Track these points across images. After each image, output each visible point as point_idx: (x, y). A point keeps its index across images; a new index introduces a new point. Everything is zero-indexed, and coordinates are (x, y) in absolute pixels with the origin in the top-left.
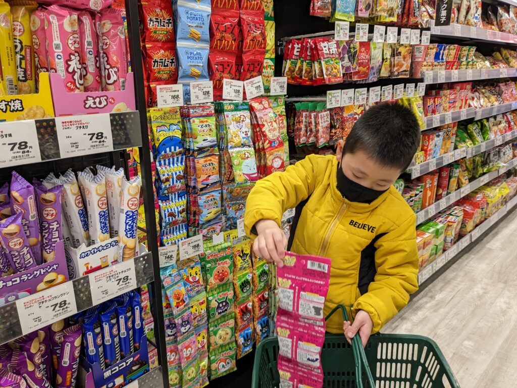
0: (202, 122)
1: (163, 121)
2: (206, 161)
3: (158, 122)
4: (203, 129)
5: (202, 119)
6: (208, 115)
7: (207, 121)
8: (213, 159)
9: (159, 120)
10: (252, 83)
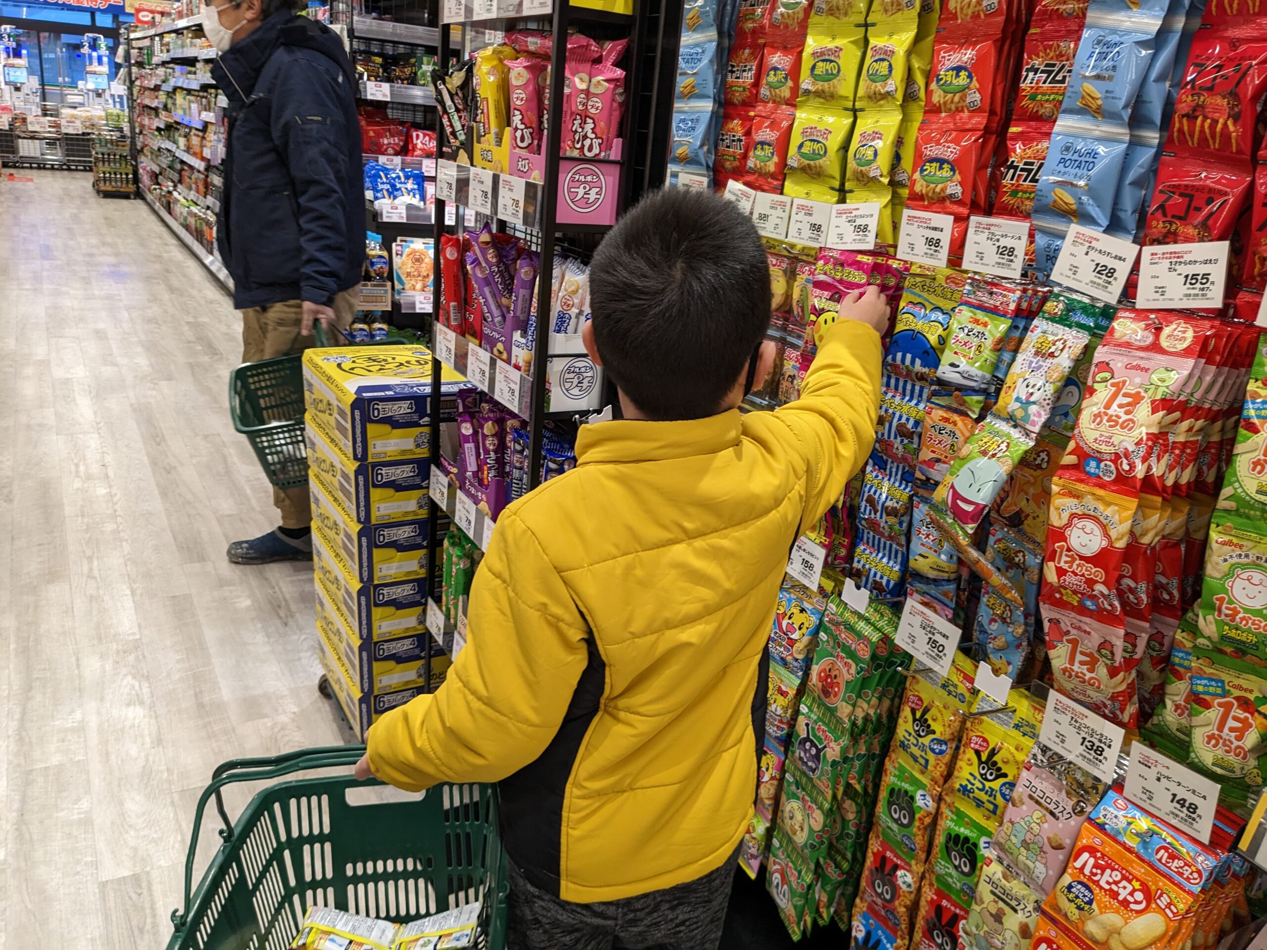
0: (977, 322)
1: (925, 295)
2: (947, 420)
3: (915, 294)
4: (967, 339)
5: (981, 315)
6: (994, 311)
7: (985, 325)
8: (960, 424)
9: (917, 291)
10: (1177, 260)
